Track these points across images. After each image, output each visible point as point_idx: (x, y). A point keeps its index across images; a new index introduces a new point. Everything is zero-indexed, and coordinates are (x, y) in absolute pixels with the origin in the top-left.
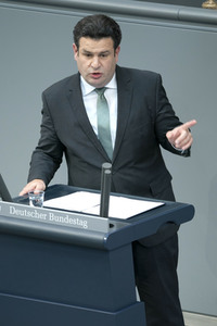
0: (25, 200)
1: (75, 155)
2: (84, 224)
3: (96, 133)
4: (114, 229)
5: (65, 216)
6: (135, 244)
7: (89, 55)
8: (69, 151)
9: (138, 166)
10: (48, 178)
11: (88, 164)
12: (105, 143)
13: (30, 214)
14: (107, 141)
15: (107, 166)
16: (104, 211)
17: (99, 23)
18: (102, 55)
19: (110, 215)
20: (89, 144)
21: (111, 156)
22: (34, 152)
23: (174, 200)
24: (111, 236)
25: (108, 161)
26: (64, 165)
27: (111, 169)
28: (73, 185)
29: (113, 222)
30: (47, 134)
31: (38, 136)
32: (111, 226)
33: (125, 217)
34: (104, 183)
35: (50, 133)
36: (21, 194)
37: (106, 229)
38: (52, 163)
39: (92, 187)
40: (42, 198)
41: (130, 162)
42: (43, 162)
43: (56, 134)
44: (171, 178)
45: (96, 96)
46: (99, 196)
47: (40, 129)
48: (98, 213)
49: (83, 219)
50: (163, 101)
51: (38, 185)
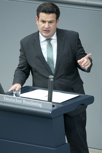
0: (11, 94)
1: (36, 71)
2: (40, 105)
3: (47, 61)
4: (55, 108)
5: (31, 101)
6: (65, 115)
7: (44, 22)
8: (33, 69)
9: (66, 77)
10: (22, 83)
11: (43, 76)
12: (51, 65)
13: (14, 101)
14: (52, 65)
15: (51, 77)
16: (50, 99)
17: (49, 6)
18: (50, 22)
19: (53, 101)
20: (43, 66)
21: (53, 72)
22: (16, 70)
23: (84, 94)
24: (53, 111)
25: (52, 74)
26: (30, 76)
27: (53, 78)
28: (35, 86)
29: (54, 104)
30: (22, 61)
31: (18, 62)
32: (53, 106)
33: (60, 102)
34: (50, 86)
35: (24, 61)
36: (9, 91)
37: (51, 108)
38: (25, 75)
39: (44, 87)
40: (20, 92)
41: (62, 75)
42: (20, 75)
43: (27, 61)
44: (83, 83)
45: (46, 43)
46: (48, 91)
47: (19, 59)
48: (47, 100)
49: (40, 103)
50: (79, 45)
51: (18, 86)
